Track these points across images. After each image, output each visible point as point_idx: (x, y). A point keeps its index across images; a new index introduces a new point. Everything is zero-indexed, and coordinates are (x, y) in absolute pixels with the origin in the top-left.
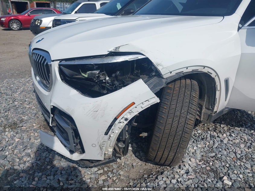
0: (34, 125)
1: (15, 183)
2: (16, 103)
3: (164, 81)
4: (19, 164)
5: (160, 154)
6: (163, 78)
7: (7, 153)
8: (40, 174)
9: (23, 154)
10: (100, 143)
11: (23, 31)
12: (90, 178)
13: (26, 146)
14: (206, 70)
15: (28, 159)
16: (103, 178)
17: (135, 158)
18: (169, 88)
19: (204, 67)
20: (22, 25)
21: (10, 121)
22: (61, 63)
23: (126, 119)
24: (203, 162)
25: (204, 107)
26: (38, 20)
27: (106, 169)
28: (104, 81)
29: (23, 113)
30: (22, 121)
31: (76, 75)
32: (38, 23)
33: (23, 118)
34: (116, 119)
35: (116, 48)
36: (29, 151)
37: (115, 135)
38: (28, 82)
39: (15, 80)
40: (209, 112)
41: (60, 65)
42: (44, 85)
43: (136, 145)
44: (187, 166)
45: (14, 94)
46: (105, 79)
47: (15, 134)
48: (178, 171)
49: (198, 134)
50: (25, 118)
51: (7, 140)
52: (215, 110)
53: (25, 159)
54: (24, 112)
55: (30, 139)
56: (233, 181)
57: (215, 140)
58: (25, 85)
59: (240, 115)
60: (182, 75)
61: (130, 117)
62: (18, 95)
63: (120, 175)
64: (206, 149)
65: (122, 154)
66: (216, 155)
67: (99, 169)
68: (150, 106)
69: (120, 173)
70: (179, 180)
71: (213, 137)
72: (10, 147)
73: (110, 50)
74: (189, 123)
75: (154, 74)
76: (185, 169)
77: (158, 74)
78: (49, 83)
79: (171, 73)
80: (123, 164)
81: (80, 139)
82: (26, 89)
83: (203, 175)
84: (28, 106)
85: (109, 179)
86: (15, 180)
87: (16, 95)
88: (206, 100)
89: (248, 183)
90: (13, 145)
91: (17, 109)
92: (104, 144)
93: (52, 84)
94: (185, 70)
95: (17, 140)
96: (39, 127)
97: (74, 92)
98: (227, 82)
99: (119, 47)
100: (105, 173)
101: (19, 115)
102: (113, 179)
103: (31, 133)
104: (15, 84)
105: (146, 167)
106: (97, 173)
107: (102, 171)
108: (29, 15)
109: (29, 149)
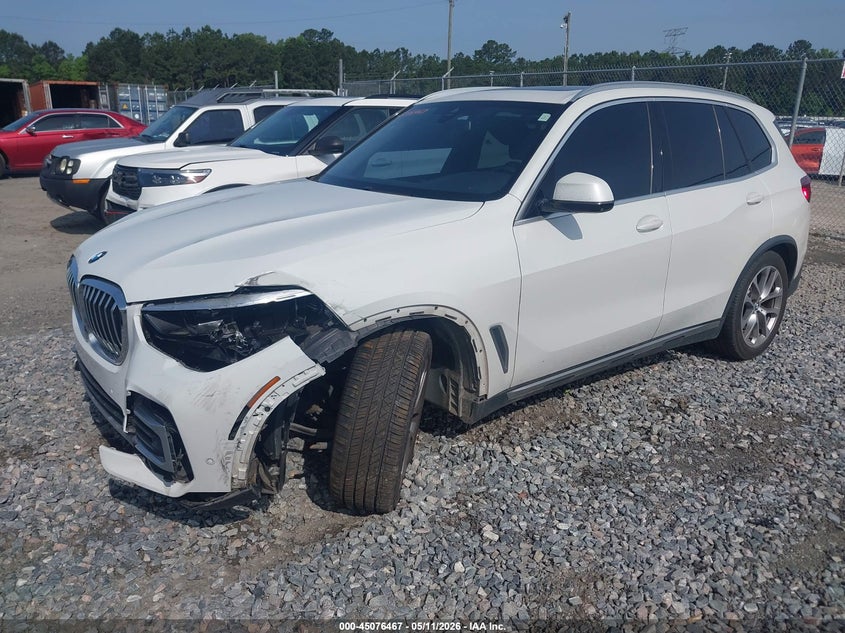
0: (77, 447)
1: (45, 561)
2: (22, 399)
3: (353, 336)
4: (50, 528)
5: (350, 481)
6: (350, 330)
7: (19, 508)
8: (100, 543)
9: (57, 508)
10: (221, 457)
11: (12, 181)
12: (210, 546)
13: (63, 493)
14: (440, 313)
15: (69, 517)
16: (238, 543)
17: (311, 504)
18: (367, 350)
19: (436, 307)
20: (7, 163)
21: (14, 441)
22: (145, 309)
23: (267, 409)
24: (455, 504)
25: (462, 387)
26: (68, 159)
27: (244, 528)
28: (230, 340)
29: (44, 423)
30: (43, 441)
31: (177, 330)
32: (67, 167)
33: (47, 434)
34: (247, 408)
35: (252, 279)
36: (71, 501)
37: (249, 438)
38: (46, 344)
39: (10, 341)
40: (472, 397)
41: (143, 313)
42: (107, 351)
43: (317, 478)
44: (416, 510)
45: (12, 376)
46: (233, 337)
47: (32, 470)
48: (395, 521)
49: (458, 450)
50: (51, 434)
51: (14, 482)
52: (482, 392)
53: (61, 518)
54: (45, 421)
55: (70, 478)
56: (502, 533)
57: (494, 459)
58: (38, 351)
59: (573, 407)
60: (389, 323)
61: (274, 403)
62: (23, 381)
63: (273, 537)
64: (469, 479)
65: (274, 489)
66: (488, 488)
67: (230, 529)
68: (308, 382)
69: (275, 534)
70: (394, 537)
71: (492, 453)
72: (24, 497)
73: (240, 284)
74: (398, 415)
75: (330, 323)
76: (411, 515)
77: (339, 324)
78: (120, 348)
79: (365, 320)
80: (282, 518)
81: (184, 451)
82: (44, 362)
83: (447, 527)
84: (55, 407)
85: (249, 545)
86: (45, 557)
87: (20, 380)
88: (462, 370)
89: (531, 535)
90: (32, 492)
91: (27, 413)
92: (229, 458)
93: (126, 350)
94: (394, 315)
95: (38, 481)
96: (88, 452)
97: (171, 363)
98: (497, 333)
99: (257, 278)
100: (241, 535)
101: (34, 429)
102: (258, 546)
103: (69, 466)
104: (12, 349)
105: (334, 521)
106: (224, 534)
107: (235, 532)
108: (31, 134)
109: (68, 497)
